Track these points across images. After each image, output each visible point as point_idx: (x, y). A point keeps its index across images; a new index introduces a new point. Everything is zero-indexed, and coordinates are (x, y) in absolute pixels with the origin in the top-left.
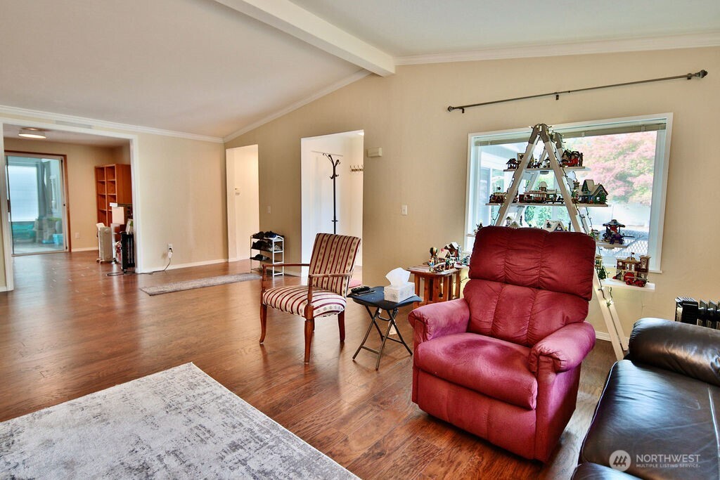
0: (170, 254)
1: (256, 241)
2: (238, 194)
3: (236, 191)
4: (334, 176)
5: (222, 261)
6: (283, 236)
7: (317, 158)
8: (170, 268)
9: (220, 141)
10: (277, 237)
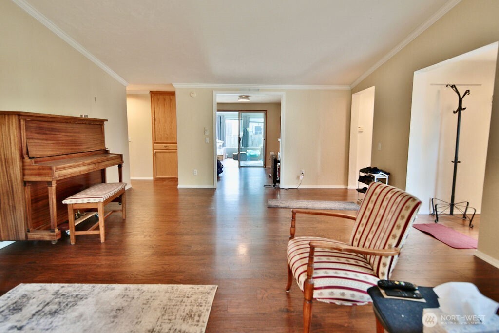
0: (301, 177)
1: (363, 174)
2: (361, 132)
3: (360, 130)
4: (460, 109)
5: (343, 187)
6: (388, 174)
7: (439, 91)
8: (301, 187)
9: (348, 88)
10: (381, 173)
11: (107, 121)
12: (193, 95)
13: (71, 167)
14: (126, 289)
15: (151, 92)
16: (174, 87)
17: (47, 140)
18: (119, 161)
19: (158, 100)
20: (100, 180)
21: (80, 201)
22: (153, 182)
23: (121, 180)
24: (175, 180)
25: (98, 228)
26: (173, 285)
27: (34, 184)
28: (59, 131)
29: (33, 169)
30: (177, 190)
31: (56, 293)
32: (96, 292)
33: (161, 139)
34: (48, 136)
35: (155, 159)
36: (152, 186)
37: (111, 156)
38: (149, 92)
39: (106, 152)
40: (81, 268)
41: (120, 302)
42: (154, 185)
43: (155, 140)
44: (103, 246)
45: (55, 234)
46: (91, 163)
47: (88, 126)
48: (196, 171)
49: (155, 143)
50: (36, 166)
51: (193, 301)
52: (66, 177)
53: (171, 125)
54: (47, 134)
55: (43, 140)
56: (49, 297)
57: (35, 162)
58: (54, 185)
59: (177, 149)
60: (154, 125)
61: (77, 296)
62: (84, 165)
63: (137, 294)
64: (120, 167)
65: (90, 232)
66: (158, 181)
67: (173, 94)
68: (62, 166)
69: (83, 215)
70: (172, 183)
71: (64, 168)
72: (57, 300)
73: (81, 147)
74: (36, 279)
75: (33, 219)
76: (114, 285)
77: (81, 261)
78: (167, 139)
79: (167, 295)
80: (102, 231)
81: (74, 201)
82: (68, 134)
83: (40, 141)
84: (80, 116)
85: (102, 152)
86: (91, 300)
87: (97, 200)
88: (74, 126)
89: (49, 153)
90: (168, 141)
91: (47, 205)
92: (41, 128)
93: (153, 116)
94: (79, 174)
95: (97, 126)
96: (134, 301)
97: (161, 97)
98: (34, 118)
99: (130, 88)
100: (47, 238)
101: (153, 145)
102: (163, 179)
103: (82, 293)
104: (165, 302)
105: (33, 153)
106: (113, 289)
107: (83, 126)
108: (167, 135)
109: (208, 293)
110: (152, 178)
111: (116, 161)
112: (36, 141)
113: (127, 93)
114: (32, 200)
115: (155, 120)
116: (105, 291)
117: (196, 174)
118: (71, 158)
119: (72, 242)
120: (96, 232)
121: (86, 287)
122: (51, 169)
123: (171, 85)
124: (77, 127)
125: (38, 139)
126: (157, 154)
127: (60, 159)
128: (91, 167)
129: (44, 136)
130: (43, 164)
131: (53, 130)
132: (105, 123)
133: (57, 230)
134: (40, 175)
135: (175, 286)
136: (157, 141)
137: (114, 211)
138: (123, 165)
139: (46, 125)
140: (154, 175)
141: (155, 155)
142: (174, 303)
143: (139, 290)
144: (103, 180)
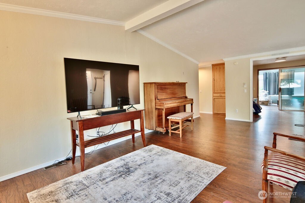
11: (187, 83)
12: (235, 64)
13: (170, 103)
14: (185, 156)
15: (213, 65)
16: (223, 61)
17: (163, 92)
18: (191, 102)
19: (216, 69)
20: (183, 111)
21: (173, 118)
22: (212, 115)
23: (192, 111)
24: (224, 115)
25: (179, 131)
26: (204, 161)
27: (159, 109)
28: (168, 89)
29: (158, 104)
30: (225, 120)
31: (161, 150)
32: (174, 153)
33: (218, 91)
34: (164, 91)
35: (214, 102)
36: (212, 117)
37: (188, 99)
38: (211, 65)
39: (186, 97)
40: (171, 145)
41: (181, 159)
42: (213, 117)
43: (214, 92)
44: (181, 139)
45: (164, 130)
46: (179, 102)
47: (179, 86)
48: (238, 110)
49: (214, 93)
50: (159, 102)
51: (211, 169)
52: (169, 107)
53: (223, 82)
54: (163, 90)
55: (162, 92)
56: (159, 150)
57: (159, 101)
58: (164, 110)
59: (225, 97)
60: (213, 83)
61: (167, 153)
62: (175, 103)
63: (188, 159)
64: (192, 105)
65: (176, 132)
66: (215, 115)
67: (223, 64)
68: (167, 103)
69: (175, 125)
70: (223, 117)
71: (168, 104)
72: (162, 152)
73: (176, 95)
74: (157, 144)
75: (158, 123)
76: (180, 153)
77: (172, 142)
78: (221, 90)
79: (200, 163)
80: (181, 133)
81: (171, 118)
82: (171, 90)
83: (161, 93)
84: (176, 82)
85: (184, 97)
86: (172, 155)
87: (179, 118)
88: (173, 86)
89: (164, 98)
90: (222, 92)
91: (162, 118)
92: (161, 88)
93: (213, 78)
94: (173, 107)
95: (182, 86)
96: (186, 161)
97: (218, 67)
98: (159, 84)
99: (200, 65)
100: (162, 131)
101: (213, 94)
102: (218, 114)
103: (169, 152)
104: (198, 165)
105: (158, 98)
106: (180, 154)
107: (177, 86)
108: (221, 88)
109: (220, 169)
110: (212, 113)
111: (190, 102)
112: (160, 93)
113: (199, 67)
114: (158, 116)
115: (214, 80)
116: (177, 154)
117: (238, 112)
118: (171, 100)
119: (170, 135)
120: (178, 132)
121: (171, 151)
122: (163, 104)
123: (222, 60)
124: (175, 87)
125: (160, 92)
126: (215, 99)
127: (167, 100)
128: (179, 104)
129: (162, 91)
130: (161, 102)
131: (165, 88)
132: (186, 84)
133: (164, 128)
134: (160, 106)
135: (205, 161)
136: (215, 92)
137: (188, 126)
138: (193, 104)
139: (163, 87)
140: (213, 111)
141: (214, 99)
142: (202, 166)
143: (189, 157)
144: (185, 111)
